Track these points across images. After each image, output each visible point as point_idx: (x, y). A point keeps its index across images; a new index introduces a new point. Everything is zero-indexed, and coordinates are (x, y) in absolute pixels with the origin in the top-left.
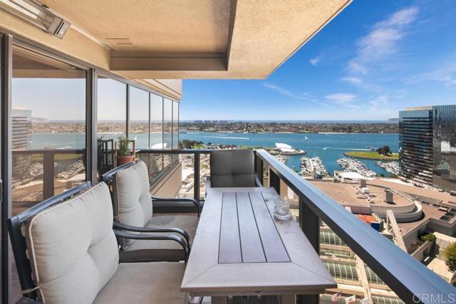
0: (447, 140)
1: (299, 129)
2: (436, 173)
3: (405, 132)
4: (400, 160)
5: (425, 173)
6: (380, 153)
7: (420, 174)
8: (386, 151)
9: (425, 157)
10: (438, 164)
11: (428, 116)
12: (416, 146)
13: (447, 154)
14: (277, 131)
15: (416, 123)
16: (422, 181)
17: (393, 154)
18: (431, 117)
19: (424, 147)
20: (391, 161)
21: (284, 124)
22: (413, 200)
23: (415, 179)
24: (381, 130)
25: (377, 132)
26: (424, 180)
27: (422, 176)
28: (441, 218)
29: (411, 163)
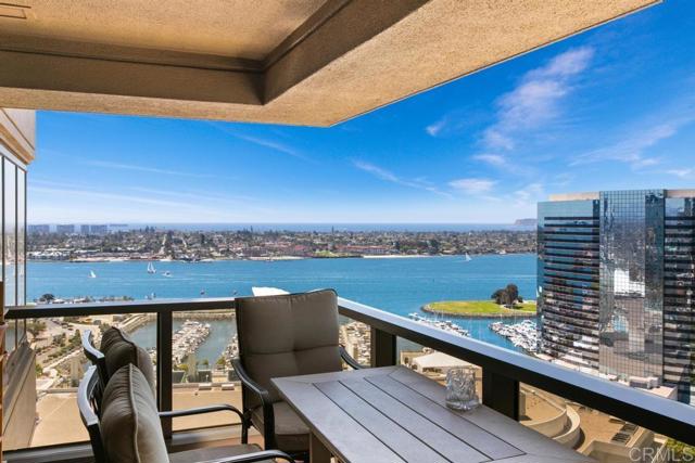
0: (622, 267)
1: (316, 247)
2: (606, 340)
3: (550, 250)
4: (539, 315)
5: (584, 342)
6: (499, 303)
7: (576, 344)
8: (510, 296)
9: (585, 307)
10: (609, 319)
11: (591, 215)
12: (569, 282)
13: (625, 297)
14: (257, 254)
15: (569, 230)
16: (580, 360)
17: (525, 302)
18: (596, 217)
19: (584, 284)
20: (521, 318)
21: (274, 235)
22: (564, 406)
23: (567, 357)
24: (500, 248)
25: (492, 252)
26: (584, 358)
27: (581, 349)
28: (614, 439)
29: (560, 321)
